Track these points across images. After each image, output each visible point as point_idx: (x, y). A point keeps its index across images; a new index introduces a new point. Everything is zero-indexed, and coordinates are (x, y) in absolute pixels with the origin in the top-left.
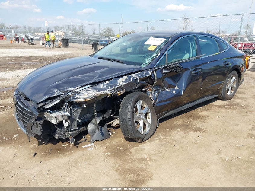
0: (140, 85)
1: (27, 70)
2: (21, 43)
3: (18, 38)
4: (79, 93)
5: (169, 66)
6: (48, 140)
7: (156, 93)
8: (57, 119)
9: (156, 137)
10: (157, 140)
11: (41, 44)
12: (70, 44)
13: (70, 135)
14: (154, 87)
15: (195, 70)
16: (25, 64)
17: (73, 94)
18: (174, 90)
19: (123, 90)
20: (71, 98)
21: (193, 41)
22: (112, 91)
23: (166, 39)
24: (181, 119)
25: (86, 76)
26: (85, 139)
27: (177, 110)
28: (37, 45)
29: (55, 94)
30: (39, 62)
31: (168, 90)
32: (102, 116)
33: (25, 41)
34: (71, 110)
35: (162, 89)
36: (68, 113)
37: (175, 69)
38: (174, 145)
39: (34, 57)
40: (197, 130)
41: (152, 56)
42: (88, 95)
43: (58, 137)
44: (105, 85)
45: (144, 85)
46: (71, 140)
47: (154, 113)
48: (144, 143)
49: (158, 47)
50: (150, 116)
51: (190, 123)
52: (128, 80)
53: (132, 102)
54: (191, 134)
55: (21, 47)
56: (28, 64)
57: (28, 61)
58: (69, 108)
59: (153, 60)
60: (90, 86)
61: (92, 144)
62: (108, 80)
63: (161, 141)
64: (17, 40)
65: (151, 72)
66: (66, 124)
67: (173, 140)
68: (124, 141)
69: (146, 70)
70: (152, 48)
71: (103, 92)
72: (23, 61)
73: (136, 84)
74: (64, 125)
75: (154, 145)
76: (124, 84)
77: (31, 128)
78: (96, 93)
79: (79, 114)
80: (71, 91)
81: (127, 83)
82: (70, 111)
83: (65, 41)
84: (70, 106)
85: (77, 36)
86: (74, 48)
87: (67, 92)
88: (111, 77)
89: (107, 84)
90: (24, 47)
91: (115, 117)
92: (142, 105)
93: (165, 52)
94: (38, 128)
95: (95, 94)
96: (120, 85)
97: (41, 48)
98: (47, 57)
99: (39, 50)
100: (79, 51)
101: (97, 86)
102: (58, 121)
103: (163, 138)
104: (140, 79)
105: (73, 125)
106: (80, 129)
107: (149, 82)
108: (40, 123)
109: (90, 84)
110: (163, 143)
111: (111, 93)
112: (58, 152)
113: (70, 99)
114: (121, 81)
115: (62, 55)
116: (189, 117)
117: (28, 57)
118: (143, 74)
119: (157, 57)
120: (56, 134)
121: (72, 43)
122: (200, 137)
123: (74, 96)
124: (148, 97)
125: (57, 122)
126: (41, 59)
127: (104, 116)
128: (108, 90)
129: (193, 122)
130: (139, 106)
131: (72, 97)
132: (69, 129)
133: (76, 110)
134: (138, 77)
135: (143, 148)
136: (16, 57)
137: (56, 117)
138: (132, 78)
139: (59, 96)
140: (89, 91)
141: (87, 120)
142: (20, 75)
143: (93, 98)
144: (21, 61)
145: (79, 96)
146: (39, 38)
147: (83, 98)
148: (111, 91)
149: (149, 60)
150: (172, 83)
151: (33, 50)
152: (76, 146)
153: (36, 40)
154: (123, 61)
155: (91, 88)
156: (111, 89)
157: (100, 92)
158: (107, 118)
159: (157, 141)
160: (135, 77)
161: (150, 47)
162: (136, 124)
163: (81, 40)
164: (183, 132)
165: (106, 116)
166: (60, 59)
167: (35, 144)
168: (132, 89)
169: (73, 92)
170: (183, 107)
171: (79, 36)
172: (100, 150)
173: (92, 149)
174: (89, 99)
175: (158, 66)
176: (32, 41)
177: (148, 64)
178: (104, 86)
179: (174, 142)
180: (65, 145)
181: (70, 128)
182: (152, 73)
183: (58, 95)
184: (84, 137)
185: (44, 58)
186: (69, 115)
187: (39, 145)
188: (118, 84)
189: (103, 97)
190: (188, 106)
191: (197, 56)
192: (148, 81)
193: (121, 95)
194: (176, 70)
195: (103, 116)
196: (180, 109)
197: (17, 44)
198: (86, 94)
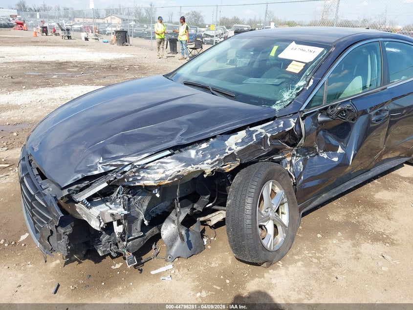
0: (271, 149)
1: (57, 88)
2: (51, 37)
3: (46, 27)
4: (147, 168)
5: (332, 107)
6: (84, 252)
7: (301, 163)
8: (100, 220)
9: (297, 254)
10: (299, 260)
11: (84, 39)
12: (132, 40)
13: (128, 250)
14: (297, 151)
15: (377, 114)
16: (55, 76)
17: (134, 170)
18: (335, 155)
19: (237, 160)
20: (131, 179)
21: (376, 52)
22: (215, 164)
23: (323, 49)
24: (341, 207)
25: (161, 129)
26: (157, 252)
27: (336, 192)
28: (77, 41)
29: (96, 169)
30: (78, 72)
31: (323, 154)
32: (191, 206)
33: (57, 32)
34: (129, 199)
35: (312, 153)
36: (124, 208)
37: (343, 113)
38: (337, 278)
39: (71, 62)
40: (377, 238)
41: (297, 86)
42: (164, 172)
43: (104, 252)
44: (201, 152)
45: (278, 147)
46: (128, 260)
47: (293, 203)
48: (274, 270)
49: (307, 65)
50: (285, 209)
51: (360, 220)
52: (246, 140)
53: (254, 187)
54: (368, 248)
55: (50, 44)
56: (59, 78)
57: (60, 70)
58: (125, 197)
59: (298, 94)
60: (168, 152)
61: (170, 266)
62: (207, 140)
63: (308, 264)
64: (45, 30)
65: (295, 121)
66: (118, 229)
67: (334, 264)
68: (232, 261)
69: (284, 116)
70: (295, 68)
71: (196, 166)
72: (53, 70)
73: (263, 148)
74: (115, 231)
75: (296, 275)
76: (239, 148)
77: (48, 239)
78: (181, 169)
79: (145, 208)
80: (131, 163)
81: (245, 146)
82: (127, 202)
83: (122, 34)
84: (128, 193)
85: (142, 26)
86: (137, 48)
87: (123, 164)
88: (212, 134)
89: (204, 150)
90: (55, 44)
91: (216, 207)
92: (272, 190)
93: (322, 77)
94: (61, 239)
95: (179, 171)
96: (230, 152)
97: (81, 45)
98: (91, 64)
99: (80, 49)
100: (146, 54)
101: (184, 154)
102: (103, 223)
103: (311, 255)
104: (272, 138)
105: (134, 228)
106: (147, 234)
107: (289, 141)
108: (64, 233)
109: (169, 149)
110: (312, 270)
111: (212, 169)
112: (103, 284)
113: (128, 181)
114: (234, 143)
115: (118, 60)
116: (356, 203)
117: (61, 64)
118: (278, 127)
119: (307, 88)
120: (100, 244)
121: (135, 37)
122: (387, 257)
123: (137, 174)
124: (284, 173)
125: (101, 226)
126: (81, 68)
127: (195, 207)
128: (205, 162)
129: (366, 217)
130: (266, 193)
131: (133, 176)
132: (124, 237)
133: (140, 200)
134: (269, 132)
135: (274, 281)
136: (41, 63)
137: (98, 217)
138: (256, 136)
139: (105, 174)
140: (167, 165)
141: (161, 211)
142: (43, 98)
143: (176, 179)
144: (48, 70)
145: (146, 175)
146: (81, 28)
147: (154, 180)
148: (212, 164)
149: (291, 95)
150: (333, 141)
151: (70, 49)
152: (139, 270)
153: (75, 31)
154: (234, 92)
155: (172, 159)
156: (212, 161)
157: (190, 168)
158: (199, 211)
159: (300, 264)
160: (261, 134)
161: (290, 66)
162: (260, 230)
163: (149, 33)
164: (349, 243)
165: (198, 207)
166: (113, 68)
167: (58, 261)
168: (254, 159)
169: (135, 167)
170: (346, 184)
171: (145, 26)
172: (186, 283)
173: (170, 279)
174: (167, 182)
175: (308, 107)
176: (69, 33)
177: (289, 102)
178: (197, 152)
179: (334, 268)
180: (118, 266)
181: (126, 236)
182: (296, 123)
183: (103, 171)
184: (154, 247)
185: (86, 65)
186: (126, 212)
187: (66, 263)
188: (227, 149)
189: (196, 176)
190: (355, 182)
191: (381, 86)
192: (287, 139)
193: (231, 171)
194: (344, 116)
195: (193, 206)
196: (340, 190)
197: (44, 37)
198: (161, 170)
